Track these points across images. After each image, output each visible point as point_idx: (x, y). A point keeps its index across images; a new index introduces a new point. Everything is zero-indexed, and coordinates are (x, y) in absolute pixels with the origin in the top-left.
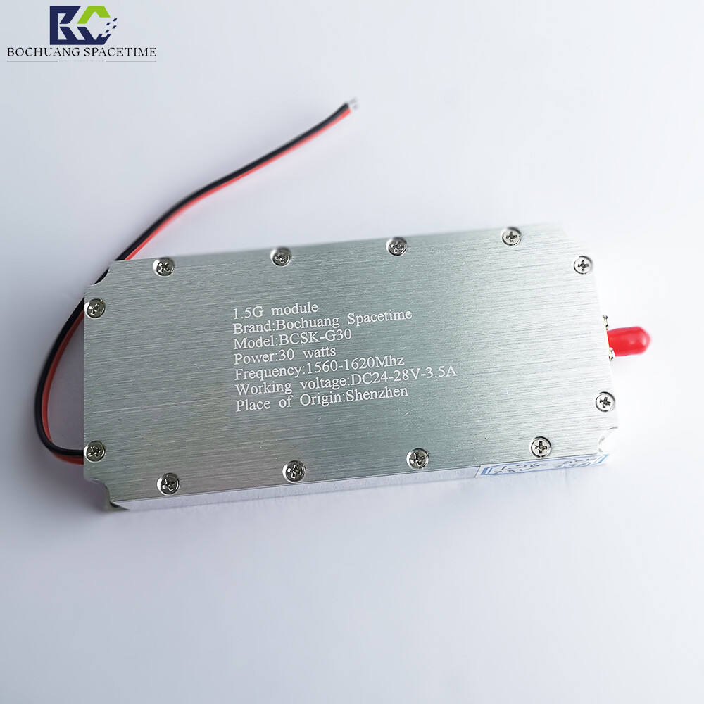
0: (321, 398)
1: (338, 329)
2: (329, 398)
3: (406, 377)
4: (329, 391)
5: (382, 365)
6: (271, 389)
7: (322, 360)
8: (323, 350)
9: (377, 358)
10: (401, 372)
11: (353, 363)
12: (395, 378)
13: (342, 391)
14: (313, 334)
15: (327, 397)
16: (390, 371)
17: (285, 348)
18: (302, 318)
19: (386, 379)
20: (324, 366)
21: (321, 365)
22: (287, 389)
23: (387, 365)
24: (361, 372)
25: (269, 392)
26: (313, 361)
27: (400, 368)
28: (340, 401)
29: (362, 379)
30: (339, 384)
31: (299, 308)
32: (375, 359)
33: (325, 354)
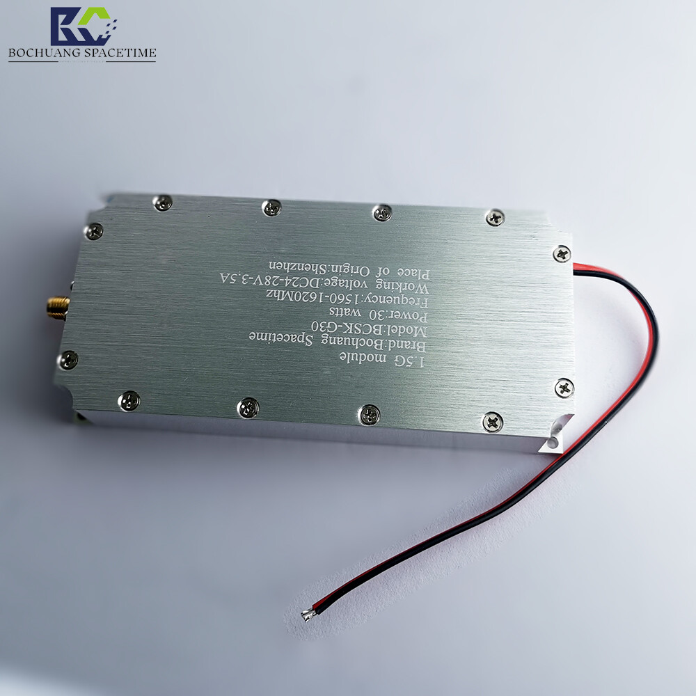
0: (350, 271)
1: (324, 333)
2: (342, 270)
3: (268, 278)
4: (341, 276)
5: (288, 293)
6: (396, 286)
7: (343, 305)
8: (342, 315)
9: (291, 300)
10: (271, 283)
11: (315, 298)
12: (278, 279)
13: (330, 275)
14: (349, 331)
15: (344, 271)
16: (281, 286)
17: (377, 322)
18: (357, 348)
19: (287, 280)
20: (343, 299)
21: (345, 301)
22: (380, 283)
23: (283, 292)
24: (308, 288)
25: (397, 283)
26: (352, 306)
27: (271, 287)
28: (333, 266)
29: (309, 283)
30: (331, 281)
31: (358, 359)
32: (293, 298)
33: (340, 311)
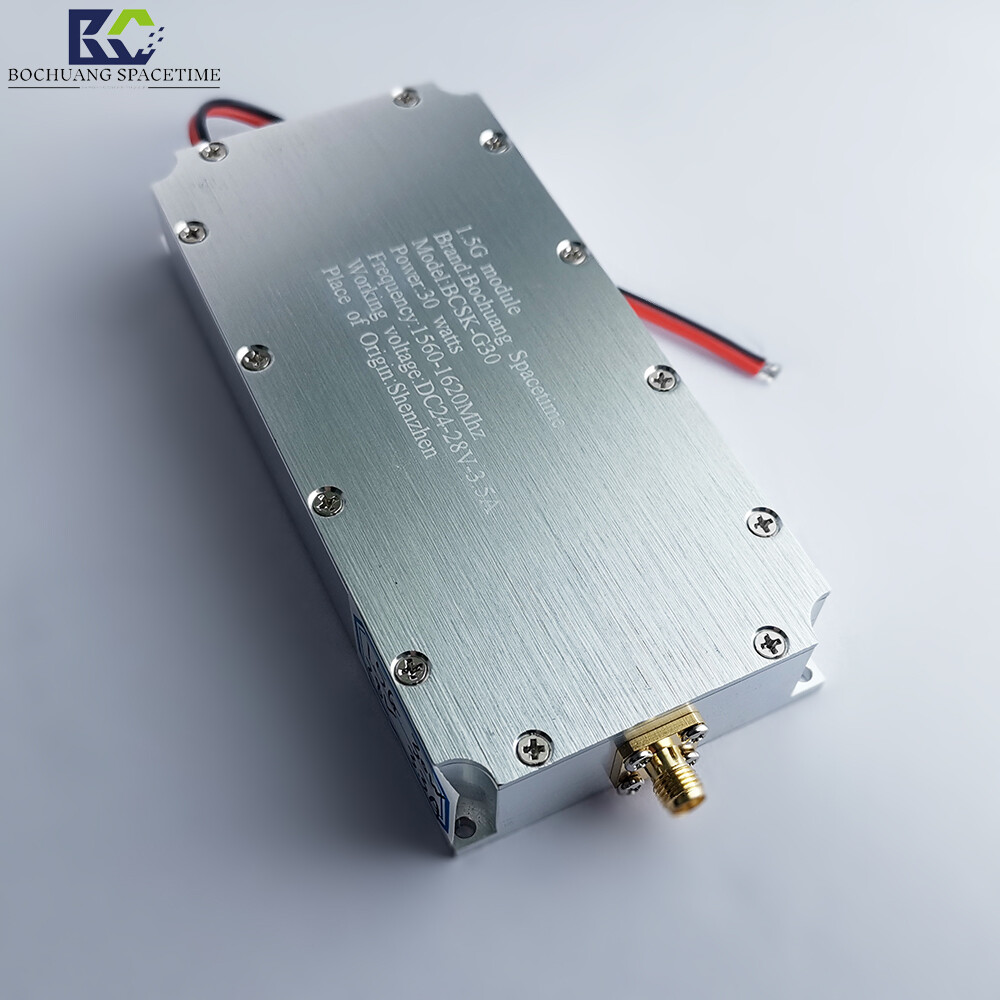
0: (379, 355)
1: (495, 345)
2: (384, 365)
3: (454, 448)
4: (392, 362)
5: (462, 413)
6: (370, 296)
7: (439, 341)
8: (454, 337)
9: (471, 404)
10: (460, 441)
11: (449, 377)
12: (448, 435)
13: (400, 377)
14: (474, 319)
15: (384, 362)
16: (457, 426)
17: (438, 295)
18: (492, 301)
19: (442, 424)
20: (429, 345)
21: (430, 341)
22: (377, 313)
23: (464, 419)
24: (439, 390)
25: (365, 297)
26: (433, 331)
27: (467, 437)
28: (383, 379)
29: (429, 395)
30: (409, 370)
31: (506, 293)
32: (467, 402)
33: (449, 341)
